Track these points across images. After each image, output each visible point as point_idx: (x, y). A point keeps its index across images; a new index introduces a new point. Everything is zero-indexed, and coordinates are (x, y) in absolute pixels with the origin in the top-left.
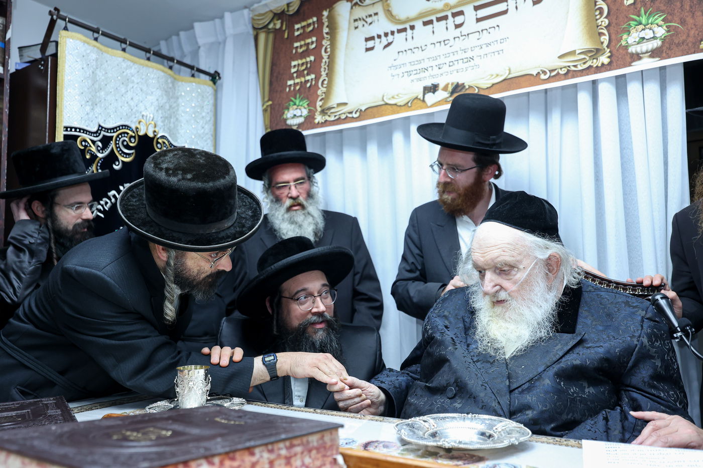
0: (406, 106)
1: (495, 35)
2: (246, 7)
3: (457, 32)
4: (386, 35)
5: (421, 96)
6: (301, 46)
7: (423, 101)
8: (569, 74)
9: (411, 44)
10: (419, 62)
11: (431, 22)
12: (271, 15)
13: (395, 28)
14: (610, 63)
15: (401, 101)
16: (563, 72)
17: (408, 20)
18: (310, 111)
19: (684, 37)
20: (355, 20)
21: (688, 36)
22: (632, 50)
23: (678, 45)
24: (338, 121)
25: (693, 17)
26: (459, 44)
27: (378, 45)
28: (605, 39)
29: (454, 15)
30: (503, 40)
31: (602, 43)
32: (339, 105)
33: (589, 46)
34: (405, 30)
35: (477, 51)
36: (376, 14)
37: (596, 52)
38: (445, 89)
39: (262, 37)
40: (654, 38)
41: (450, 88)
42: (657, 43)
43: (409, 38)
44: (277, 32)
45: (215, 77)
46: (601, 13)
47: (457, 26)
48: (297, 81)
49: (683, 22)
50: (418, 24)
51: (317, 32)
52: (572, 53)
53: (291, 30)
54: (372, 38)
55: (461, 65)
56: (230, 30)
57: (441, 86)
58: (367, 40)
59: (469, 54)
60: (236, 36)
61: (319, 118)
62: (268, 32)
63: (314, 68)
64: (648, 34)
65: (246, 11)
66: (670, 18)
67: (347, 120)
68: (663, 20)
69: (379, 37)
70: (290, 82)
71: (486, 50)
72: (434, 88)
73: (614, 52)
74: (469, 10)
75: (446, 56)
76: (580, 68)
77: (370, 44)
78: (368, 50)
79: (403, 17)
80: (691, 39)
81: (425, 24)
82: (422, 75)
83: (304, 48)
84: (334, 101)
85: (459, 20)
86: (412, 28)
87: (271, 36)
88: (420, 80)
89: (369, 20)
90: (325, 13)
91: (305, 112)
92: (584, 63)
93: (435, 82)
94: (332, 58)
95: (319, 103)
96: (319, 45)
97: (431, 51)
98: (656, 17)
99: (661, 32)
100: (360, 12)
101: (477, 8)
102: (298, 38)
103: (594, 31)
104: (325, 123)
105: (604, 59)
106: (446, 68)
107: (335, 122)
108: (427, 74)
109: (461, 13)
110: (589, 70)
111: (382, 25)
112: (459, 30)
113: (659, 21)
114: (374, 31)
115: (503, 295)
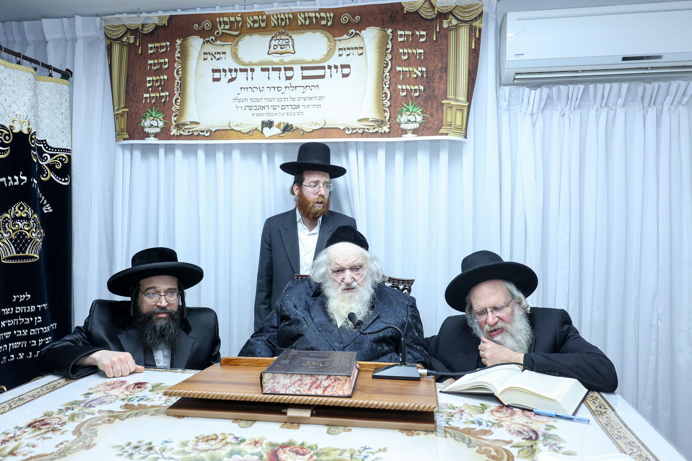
0: (250, 133)
1: (315, 92)
2: (98, 15)
3: (287, 83)
4: (230, 71)
5: (260, 128)
6: (155, 64)
7: (262, 132)
8: (364, 134)
9: (250, 83)
10: (258, 100)
11: (267, 70)
12: (124, 30)
13: (238, 67)
14: (389, 132)
15: (245, 129)
16: (360, 131)
17: (250, 64)
18: (165, 123)
19: (431, 125)
20: (205, 53)
21: (434, 124)
22: (403, 126)
23: (428, 129)
24: (191, 136)
25: (437, 113)
26: (288, 93)
27: (225, 78)
28: (387, 115)
29: (286, 69)
30: (321, 98)
31: (385, 117)
32: (192, 123)
33: (377, 117)
34: (246, 70)
35: (302, 102)
36: (224, 53)
37: (381, 123)
38: (278, 126)
39: (116, 48)
40: (415, 122)
41: (282, 127)
42: (416, 126)
43: (250, 77)
44: (129, 45)
45: (67, 75)
46: (386, 97)
47: (288, 78)
48: (152, 95)
49: (432, 115)
50: (258, 69)
51: (170, 54)
52: (366, 120)
53: (145, 49)
54: (218, 71)
55: (290, 110)
56: (80, 33)
57: (276, 123)
58: (214, 71)
59: (296, 103)
60: (85, 38)
61: (174, 132)
62: (122, 44)
63: (167, 86)
64: (412, 118)
65: (98, 19)
66: (425, 111)
67: (198, 137)
68: (421, 112)
69: (225, 71)
70: (145, 95)
71: (308, 102)
72: (270, 124)
73: (392, 125)
74: (297, 68)
75: (280, 100)
76: (371, 131)
77: (217, 75)
78: (215, 80)
79: (246, 60)
80: (435, 127)
81: (263, 70)
82: (260, 111)
83: (157, 67)
84: (188, 117)
85: (289, 73)
86: (252, 70)
87: (125, 49)
88: (258, 115)
89: (217, 56)
90: (179, 41)
91: (161, 124)
92: (374, 129)
93: (271, 118)
94: (183, 80)
95: (174, 119)
96: (171, 68)
97: (267, 94)
98: (417, 108)
99: (419, 119)
100: (209, 48)
101: (303, 69)
102: (152, 56)
103: (381, 109)
104: (180, 137)
105: (386, 129)
106: (279, 110)
107: (189, 137)
108: (264, 111)
109: (291, 69)
110: (376, 134)
111: (227, 62)
112: (289, 81)
113: (419, 112)
114: (220, 65)
115: (354, 285)
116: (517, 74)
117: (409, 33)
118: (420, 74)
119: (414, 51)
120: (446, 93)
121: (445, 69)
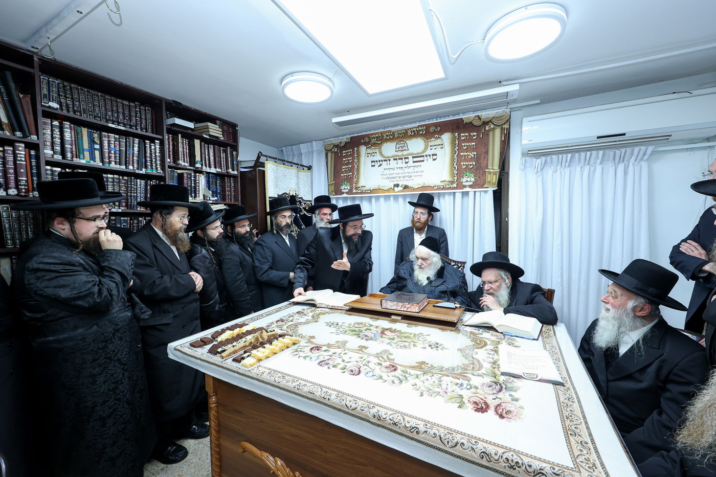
0: (388, 190)
1: (419, 169)
2: (321, 140)
3: (406, 165)
4: (379, 161)
5: (393, 188)
6: (346, 160)
7: (394, 190)
8: (444, 188)
9: (389, 167)
10: (392, 174)
11: (396, 159)
12: (333, 145)
13: (383, 159)
14: (457, 187)
15: (386, 188)
16: (442, 187)
17: (388, 157)
18: (351, 187)
19: (479, 183)
20: (368, 154)
21: (481, 182)
22: (464, 184)
23: (478, 185)
24: (362, 193)
25: (483, 176)
26: (406, 170)
27: (377, 165)
28: (456, 178)
29: (405, 158)
30: (422, 172)
32: (362, 186)
33: (450, 180)
34: (386, 160)
35: (413, 174)
36: (376, 153)
37: (452, 182)
38: (402, 186)
39: (329, 154)
40: (471, 181)
41: (403, 187)
42: (471, 183)
43: (388, 164)
44: (335, 153)
45: (310, 168)
46: (455, 169)
47: (406, 163)
48: (345, 174)
49: (479, 178)
50: (392, 159)
51: (352, 155)
52: (445, 181)
53: (342, 153)
54: (374, 162)
55: (407, 178)
56: (315, 149)
57: (400, 185)
58: (372, 162)
59: (410, 175)
60: (317, 150)
61: (354, 191)
62: (332, 152)
63: (351, 170)
64: (469, 180)
65: (322, 142)
66: (476, 175)
67: (365, 193)
69: (377, 161)
70: (343, 175)
71: (416, 174)
72: (397, 186)
73: (458, 183)
74: (410, 157)
75: (402, 173)
76: (447, 187)
77: (373, 164)
78: (372, 166)
79: (386, 156)
80: (481, 184)
81: (394, 159)
82: (393, 180)
83: (347, 162)
84: (360, 184)
85: (407, 160)
86: (389, 160)
87: (333, 154)
88: (392, 181)
89: (373, 154)
90: (356, 149)
91: (349, 188)
92: (449, 185)
93: (398, 183)
94: (358, 167)
95: (354, 185)
96: (353, 161)
97: (397, 171)
98: (472, 174)
99: (473, 180)
100: (369, 151)
101: (413, 157)
102: (345, 157)
103: (452, 175)
104: (357, 193)
105: (455, 185)
106: (402, 178)
108: (395, 179)
109: (408, 158)
110: (450, 188)
111: (378, 157)
112: (406, 164)
113: (473, 176)
114: (375, 159)
115: (423, 266)
116: (529, 151)
117: (467, 134)
118: (473, 156)
119: (470, 144)
120: (487, 165)
121: (487, 153)
